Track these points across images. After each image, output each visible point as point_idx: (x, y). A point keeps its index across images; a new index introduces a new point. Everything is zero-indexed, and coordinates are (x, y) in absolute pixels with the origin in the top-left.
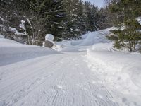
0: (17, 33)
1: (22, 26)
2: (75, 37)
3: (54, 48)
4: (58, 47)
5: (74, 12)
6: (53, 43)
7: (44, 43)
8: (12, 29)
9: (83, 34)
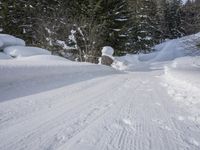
0: (66, 47)
1: (72, 38)
2: (144, 48)
3: (114, 66)
4: (120, 64)
5: (143, 12)
6: (113, 58)
7: (100, 59)
8: (61, 42)
9: (158, 43)
